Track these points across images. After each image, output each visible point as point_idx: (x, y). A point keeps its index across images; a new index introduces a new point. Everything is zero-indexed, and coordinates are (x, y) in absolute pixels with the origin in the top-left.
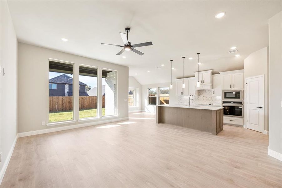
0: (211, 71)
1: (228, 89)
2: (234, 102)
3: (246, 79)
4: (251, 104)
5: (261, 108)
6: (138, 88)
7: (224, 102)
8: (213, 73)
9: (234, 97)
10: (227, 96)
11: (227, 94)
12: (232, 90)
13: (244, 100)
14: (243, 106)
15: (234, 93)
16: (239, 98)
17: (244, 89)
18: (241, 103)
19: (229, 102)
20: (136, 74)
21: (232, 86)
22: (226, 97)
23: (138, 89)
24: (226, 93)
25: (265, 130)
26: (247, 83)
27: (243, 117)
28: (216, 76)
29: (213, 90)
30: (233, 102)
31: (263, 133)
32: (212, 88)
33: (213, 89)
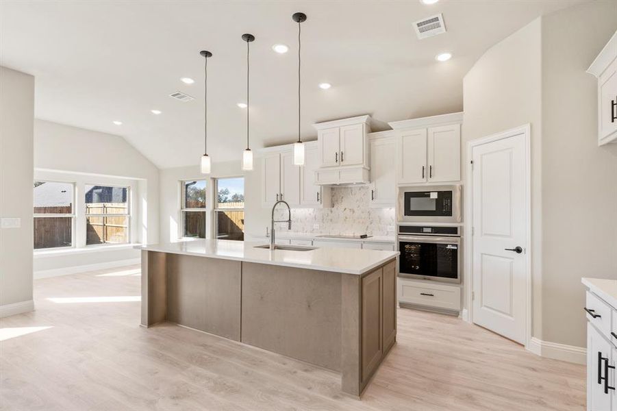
0: (364, 119)
1: (417, 182)
2: (432, 228)
3: (469, 144)
4: (486, 234)
5: (518, 250)
6: (145, 180)
7: (403, 229)
8: (373, 128)
9: (434, 209)
10: (412, 209)
11: (413, 200)
12: (427, 184)
13: (462, 221)
14: (462, 241)
15: (434, 196)
16: (449, 213)
17: (462, 183)
18: (453, 231)
19: (418, 230)
20: (118, 123)
21: (428, 171)
22: (408, 212)
23: (144, 182)
24: (408, 196)
25: (532, 335)
26: (474, 160)
27: (461, 282)
28: (381, 138)
29: (372, 187)
30: (429, 230)
31: (526, 348)
32: (370, 181)
33: (373, 183)
